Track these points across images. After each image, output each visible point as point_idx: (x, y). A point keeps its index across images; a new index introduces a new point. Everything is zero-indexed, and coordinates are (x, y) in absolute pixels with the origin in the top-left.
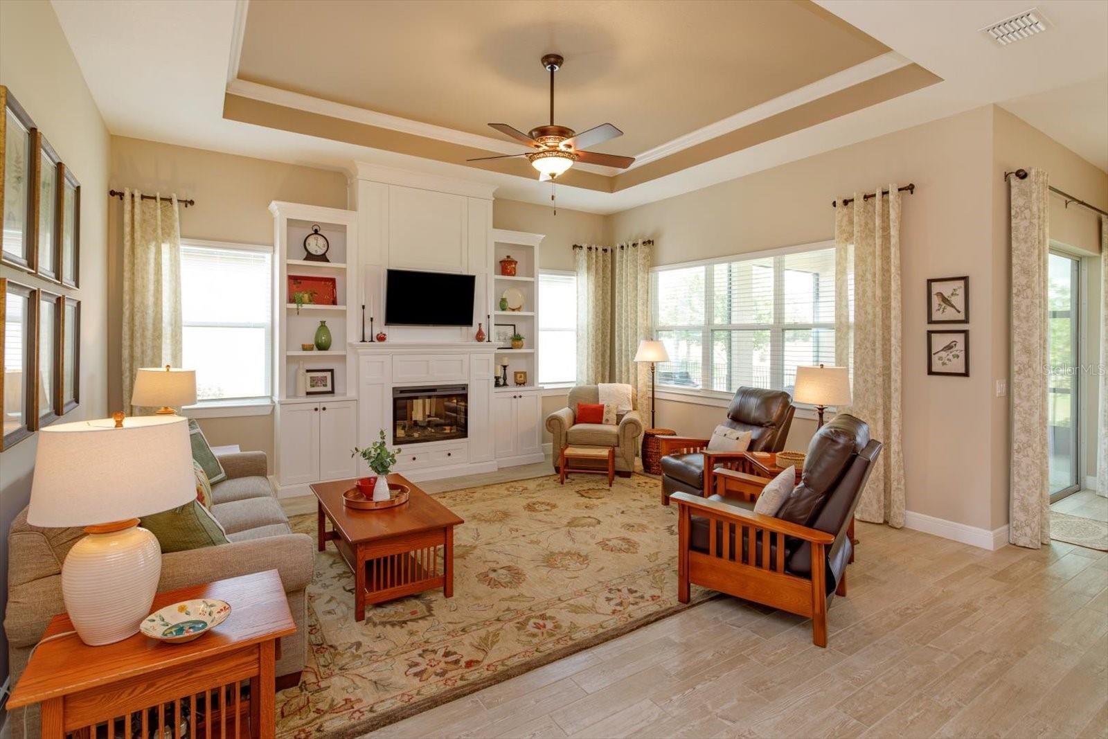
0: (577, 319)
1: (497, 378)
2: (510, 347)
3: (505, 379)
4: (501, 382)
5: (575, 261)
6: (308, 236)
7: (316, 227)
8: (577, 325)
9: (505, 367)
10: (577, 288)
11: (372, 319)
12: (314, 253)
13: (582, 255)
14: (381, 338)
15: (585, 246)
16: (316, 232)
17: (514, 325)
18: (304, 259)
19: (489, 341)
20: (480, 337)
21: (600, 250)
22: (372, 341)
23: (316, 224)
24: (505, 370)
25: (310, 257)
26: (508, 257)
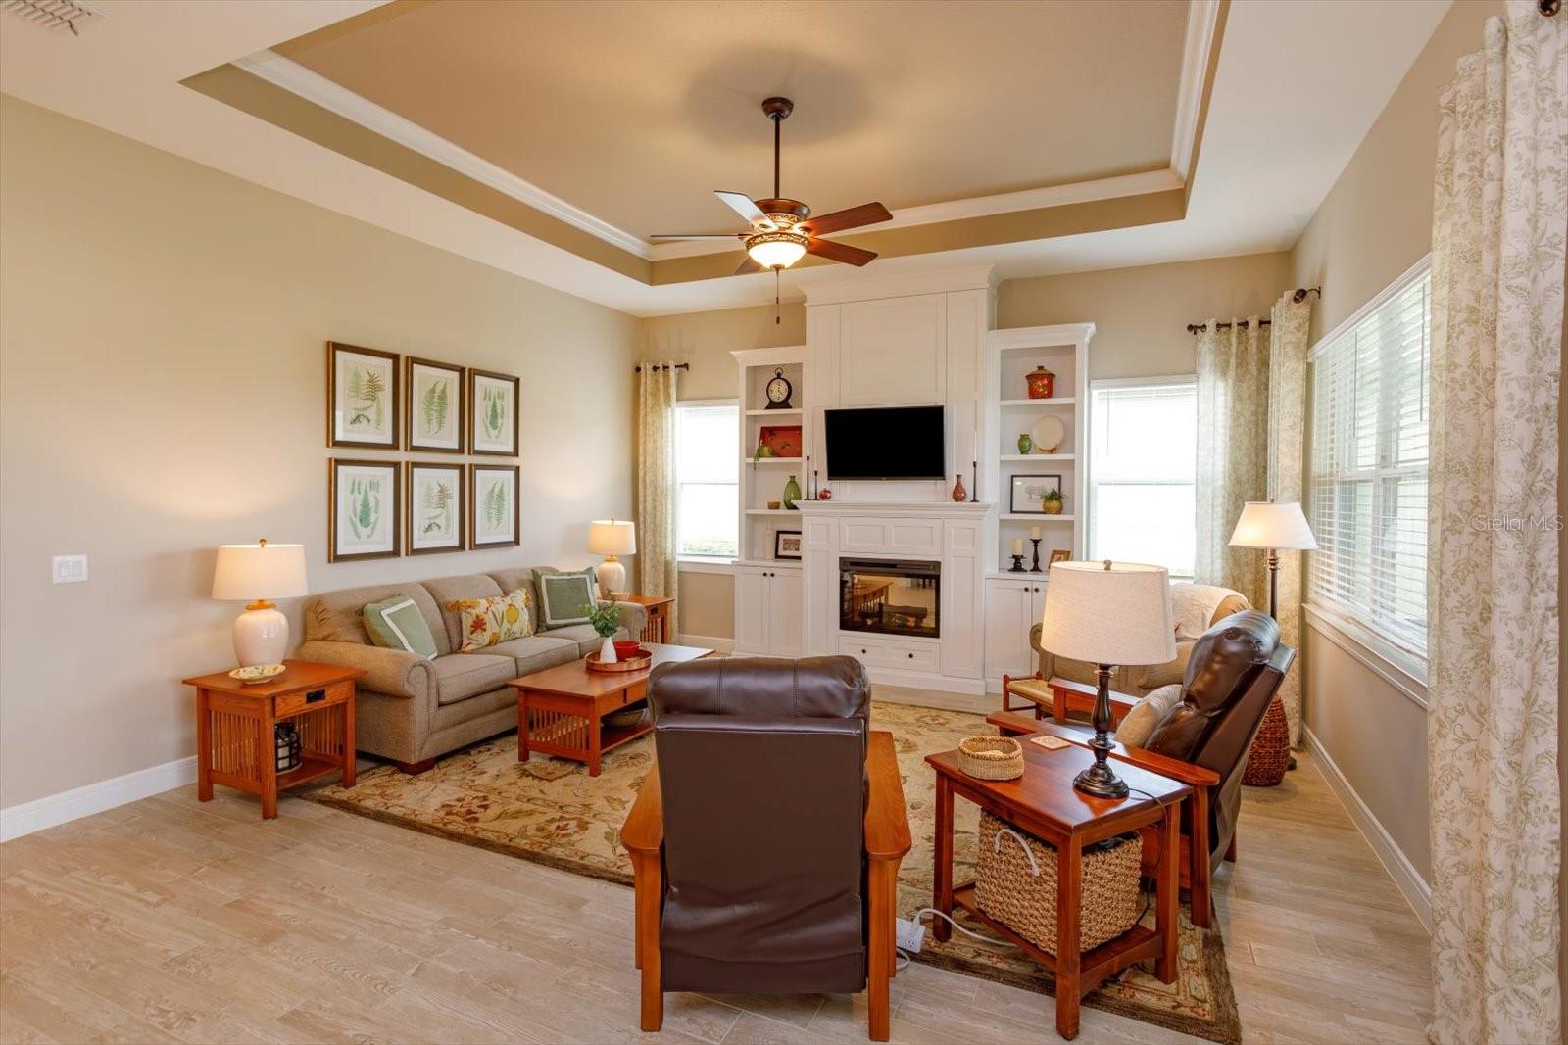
0: (1197, 461)
1: (1017, 559)
2: (1042, 510)
3: (1036, 560)
4: (1028, 564)
5: (1196, 354)
6: (771, 382)
7: (780, 371)
8: (1197, 474)
9: (1036, 542)
10: (1198, 404)
11: (816, 473)
12: (776, 400)
13: (1208, 340)
14: (825, 496)
15: (1211, 324)
16: (779, 376)
17: (1059, 476)
18: (768, 408)
19: (975, 501)
20: (958, 495)
21: (1253, 323)
22: (816, 499)
23: (779, 367)
24: (1036, 546)
25: (772, 405)
26: (1041, 368)
